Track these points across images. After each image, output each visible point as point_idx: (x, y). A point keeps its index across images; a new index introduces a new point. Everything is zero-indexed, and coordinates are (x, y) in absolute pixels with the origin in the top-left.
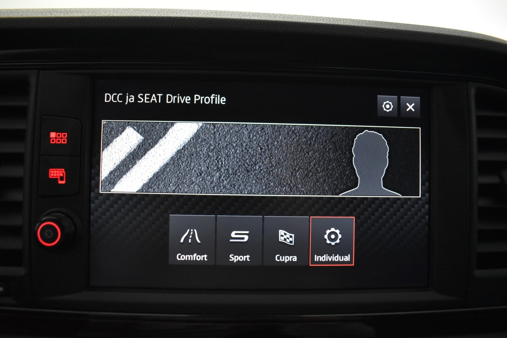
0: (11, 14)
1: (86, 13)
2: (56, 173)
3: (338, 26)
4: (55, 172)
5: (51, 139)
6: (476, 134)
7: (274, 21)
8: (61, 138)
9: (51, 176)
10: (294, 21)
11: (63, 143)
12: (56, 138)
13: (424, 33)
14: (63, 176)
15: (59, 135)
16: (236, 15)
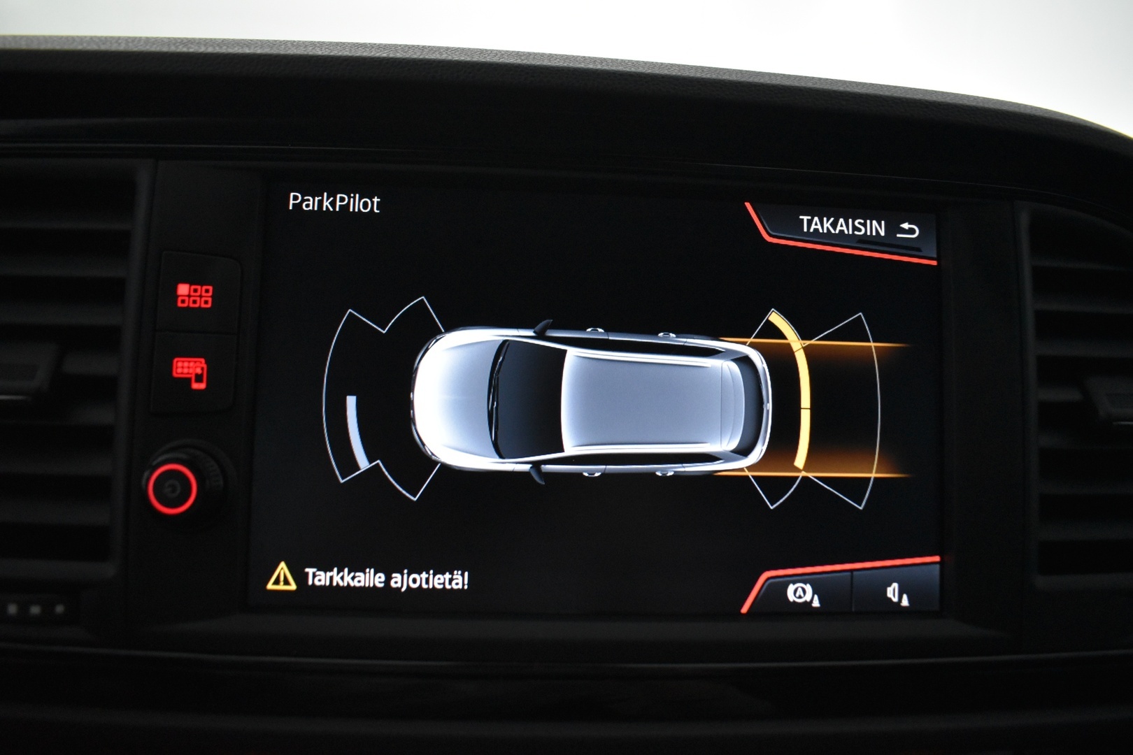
0: (104, 44)
1: (258, 48)
2: (188, 367)
3: (759, 86)
4: (186, 364)
5: (180, 299)
6: (1031, 304)
7: (635, 73)
8: (201, 296)
9: (177, 373)
10: (674, 74)
11: (203, 306)
12: (189, 296)
13: (927, 101)
14: (202, 375)
15: (195, 291)
16: (558, 60)
